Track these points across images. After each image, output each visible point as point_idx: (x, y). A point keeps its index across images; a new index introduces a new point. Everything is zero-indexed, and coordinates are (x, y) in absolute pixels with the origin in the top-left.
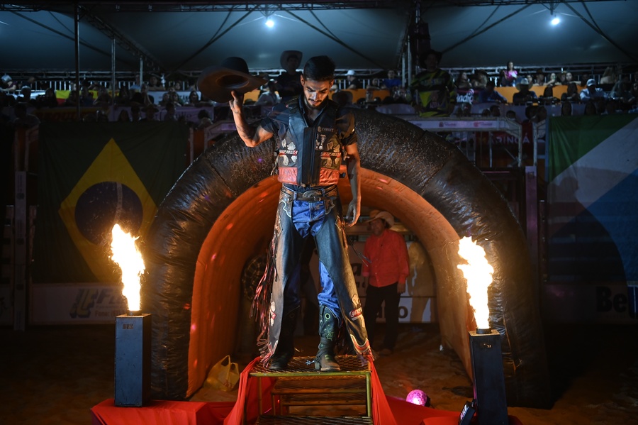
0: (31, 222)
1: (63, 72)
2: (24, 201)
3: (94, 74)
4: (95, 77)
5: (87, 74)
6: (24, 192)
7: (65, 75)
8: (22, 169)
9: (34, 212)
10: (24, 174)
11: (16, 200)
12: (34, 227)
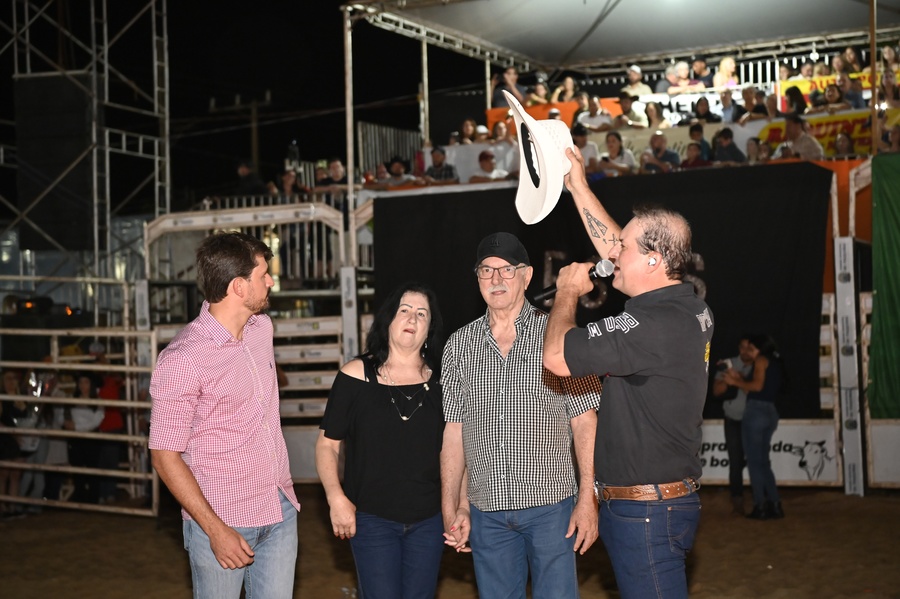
0: (863, 319)
1: (773, 44)
2: (851, 285)
3: (830, 41)
4: (833, 45)
5: (818, 43)
6: (851, 270)
7: (778, 48)
8: (844, 232)
9: (867, 301)
10: (848, 242)
11: (839, 284)
12: (869, 327)
